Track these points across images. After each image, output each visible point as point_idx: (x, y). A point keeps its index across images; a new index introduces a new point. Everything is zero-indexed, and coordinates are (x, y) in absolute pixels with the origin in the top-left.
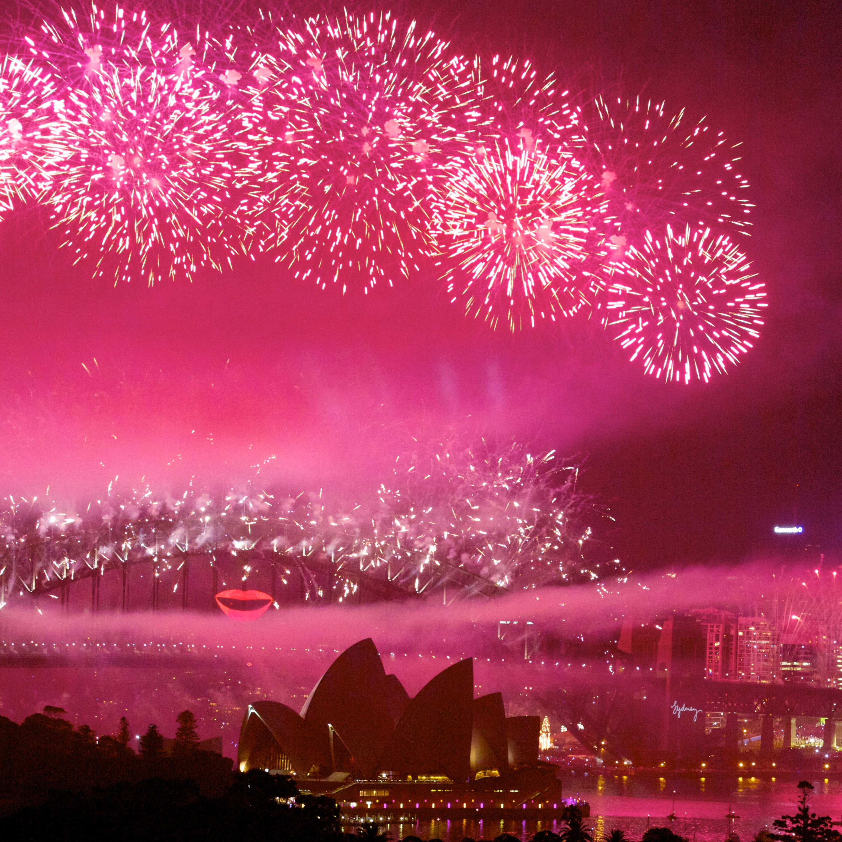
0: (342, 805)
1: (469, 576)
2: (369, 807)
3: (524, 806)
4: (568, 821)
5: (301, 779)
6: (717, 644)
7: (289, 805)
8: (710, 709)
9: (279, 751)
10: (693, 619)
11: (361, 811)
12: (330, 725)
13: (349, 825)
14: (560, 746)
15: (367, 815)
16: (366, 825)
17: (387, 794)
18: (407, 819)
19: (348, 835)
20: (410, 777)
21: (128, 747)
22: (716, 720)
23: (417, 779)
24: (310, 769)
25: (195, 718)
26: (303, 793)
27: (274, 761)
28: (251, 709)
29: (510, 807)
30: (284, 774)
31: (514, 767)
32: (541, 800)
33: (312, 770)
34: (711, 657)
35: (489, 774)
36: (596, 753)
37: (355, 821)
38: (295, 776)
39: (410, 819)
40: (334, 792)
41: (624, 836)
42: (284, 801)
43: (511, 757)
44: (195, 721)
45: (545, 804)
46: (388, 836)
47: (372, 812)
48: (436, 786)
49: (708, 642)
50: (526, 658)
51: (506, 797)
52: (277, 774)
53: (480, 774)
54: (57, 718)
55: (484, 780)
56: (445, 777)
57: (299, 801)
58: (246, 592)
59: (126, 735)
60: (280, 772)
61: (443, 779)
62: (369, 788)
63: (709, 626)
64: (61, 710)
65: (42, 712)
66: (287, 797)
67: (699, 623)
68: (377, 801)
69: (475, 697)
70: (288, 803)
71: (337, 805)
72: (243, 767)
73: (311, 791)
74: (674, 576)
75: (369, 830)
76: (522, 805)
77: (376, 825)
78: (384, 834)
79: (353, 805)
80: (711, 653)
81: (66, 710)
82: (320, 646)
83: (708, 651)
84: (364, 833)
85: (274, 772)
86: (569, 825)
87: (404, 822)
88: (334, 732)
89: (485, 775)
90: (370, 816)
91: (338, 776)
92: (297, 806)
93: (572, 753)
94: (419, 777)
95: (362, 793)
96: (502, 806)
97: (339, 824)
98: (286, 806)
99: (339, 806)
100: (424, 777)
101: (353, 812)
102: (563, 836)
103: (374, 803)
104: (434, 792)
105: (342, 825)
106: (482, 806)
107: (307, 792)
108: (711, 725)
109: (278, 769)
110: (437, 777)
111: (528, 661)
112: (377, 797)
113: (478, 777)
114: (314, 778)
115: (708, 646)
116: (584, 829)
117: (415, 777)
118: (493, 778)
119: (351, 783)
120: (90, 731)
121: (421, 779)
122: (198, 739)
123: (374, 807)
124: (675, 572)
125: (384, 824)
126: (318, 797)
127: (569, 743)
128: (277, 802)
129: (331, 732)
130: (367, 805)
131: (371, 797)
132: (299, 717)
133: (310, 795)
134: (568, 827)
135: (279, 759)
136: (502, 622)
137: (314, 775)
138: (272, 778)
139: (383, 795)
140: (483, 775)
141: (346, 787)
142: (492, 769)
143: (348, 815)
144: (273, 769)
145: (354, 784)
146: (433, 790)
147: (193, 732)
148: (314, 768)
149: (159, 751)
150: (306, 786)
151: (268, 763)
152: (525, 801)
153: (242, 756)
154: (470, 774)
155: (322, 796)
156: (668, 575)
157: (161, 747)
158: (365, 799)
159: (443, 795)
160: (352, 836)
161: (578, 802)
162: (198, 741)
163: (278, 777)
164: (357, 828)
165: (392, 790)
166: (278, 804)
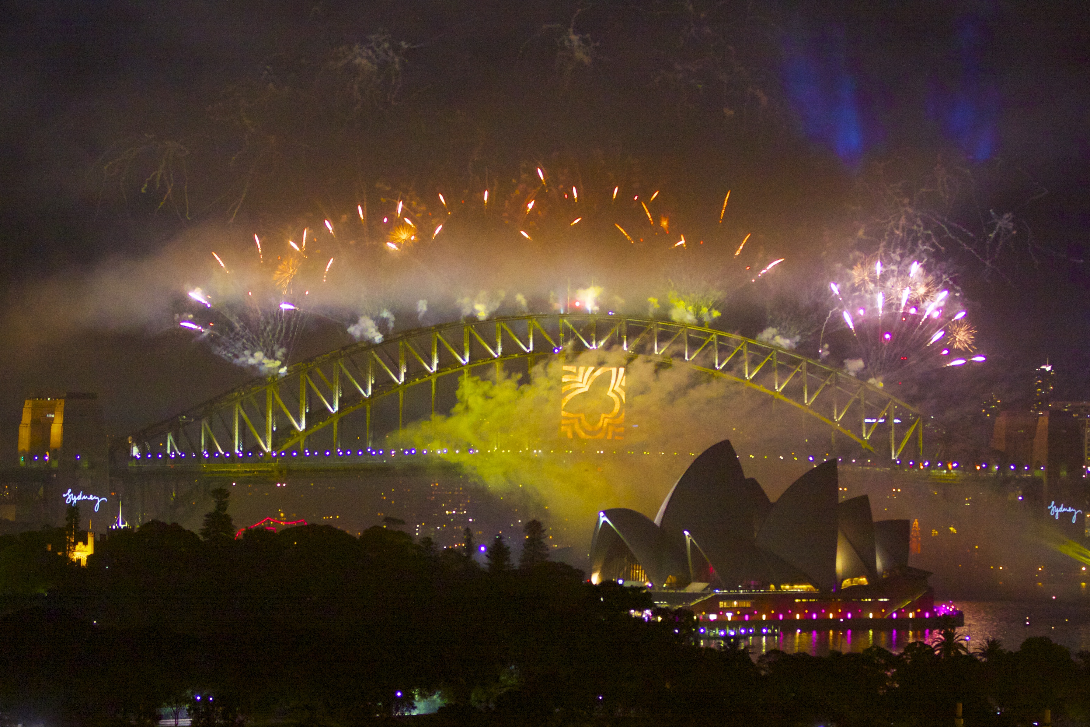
0: (701, 617)
1: (831, 372)
2: (729, 619)
3: (895, 615)
4: (941, 630)
5: (657, 590)
7: (644, 619)
9: (633, 560)
10: (1069, 414)
11: (721, 624)
12: (687, 533)
13: (708, 638)
15: (728, 628)
16: (726, 638)
17: (748, 605)
18: (770, 630)
19: (708, 650)
20: (772, 586)
21: (473, 559)
23: (780, 588)
24: (666, 580)
25: (543, 528)
26: (659, 606)
27: (628, 572)
28: (603, 516)
29: (879, 616)
30: (639, 586)
31: (883, 574)
32: (911, 608)
33: (668, 580)
34: (1089, 455)
35: (856, 582)
37: (715, 634)
38: (650, 587)
39: (773, 631)
40: (692, 604)
41: (1000, 645)
42: (639, 614)
43: (879, 564)
44: (543, 531)
45: (916, 613)
47: (732, 625)
48: (800, 595)
49: (1086, 438)
50: (893, 458)
51: (875, 607)
52: (632, 586)
53: (847, 583)
54: (397, 530)
55: (851, 589)
56: (810, 586)
57: (655, 614)
59: (471, 548)
60: (634, 584)
61: (808, 588)
62: (729, 598)
63: (1087, 422)
64: (400, 521)
65: (382, 524)
66: (641, 610)
67: (1077, 417)
68: (738, 613)
69: (840, 501)
70: (644, 616)
71: (695, 618)
72: (595, 579)
73: (668, 603)
74: (1048, 368)
75: (730, 644)
76: (892, 614)
77: (737, 638)
78: (746, 648)
79: (713, 617)
80: (1089, 450)
81: (406, 521)
82: (674, 449)
83: (1086, 447)
84: (725, 647)
85: (628, 584)
86: (942, 635)
87: (767, 634)
88: (691, 540)
89: (852, 583)
90: (731, 629)
91: (697, 587)
92: (653, 619)
94: (782, 587)
95: (722, 604)
96: (871, 616)
97: (698, 637)
98: (641, 619)
99: (697, 618)
100: (787, 587)
101: (713, 625)
102: (936, 646)
103: (735, 615)
104: (798, 602)
105: (701, 639)
106: (849, 615)
107: (664, 604)
109: (633, 580)
110: (801, 587)
111: (895, 461)
112: (737, 609)
113: (845, 586)
114: (672, 588)
115: (1086, 442)
116: (959, 639)
117: (778, 587)
118: (860, 586)
119: (710, 594)
120: (432, 543)
121: (784, 589)
122: (548, 550)
123: (736, 618)
124: (1049, 365)
125: (746, 637)
126: (676, 611)
128: (631, 616)
129: (688, 540)
130: (727, 617)
131: (731, 608)
132: (654, 525)
133: (667, 608)
134: (942, 637)
135: (633, 569)
136: (867, 421)
137: (670, 586)
138: (626, 589)
139: (744, 606)
140: (849, 582)
141: (705, 598)
142: (859, 576)
143: (708, 628)
144: (627, 580)
145: (713, 595)
146: (797, 601)
147: (542, 543)
148: (671, 579)
149: (506, 563)
150: (662, 597)
151: (621, 574)
152: (895, 610)
153: (594, 567)
154: (836, 582)
155: (679, 608)
156: (1043, 367)
157: (507, 559)
158: (725, 610)
159: (808, 605)
160: (712, 650)
161: (951, 610)
162: (547, 552)
163: (633, 588)
164: (717, 641)
165: (754, 601)
166: (633, 617)
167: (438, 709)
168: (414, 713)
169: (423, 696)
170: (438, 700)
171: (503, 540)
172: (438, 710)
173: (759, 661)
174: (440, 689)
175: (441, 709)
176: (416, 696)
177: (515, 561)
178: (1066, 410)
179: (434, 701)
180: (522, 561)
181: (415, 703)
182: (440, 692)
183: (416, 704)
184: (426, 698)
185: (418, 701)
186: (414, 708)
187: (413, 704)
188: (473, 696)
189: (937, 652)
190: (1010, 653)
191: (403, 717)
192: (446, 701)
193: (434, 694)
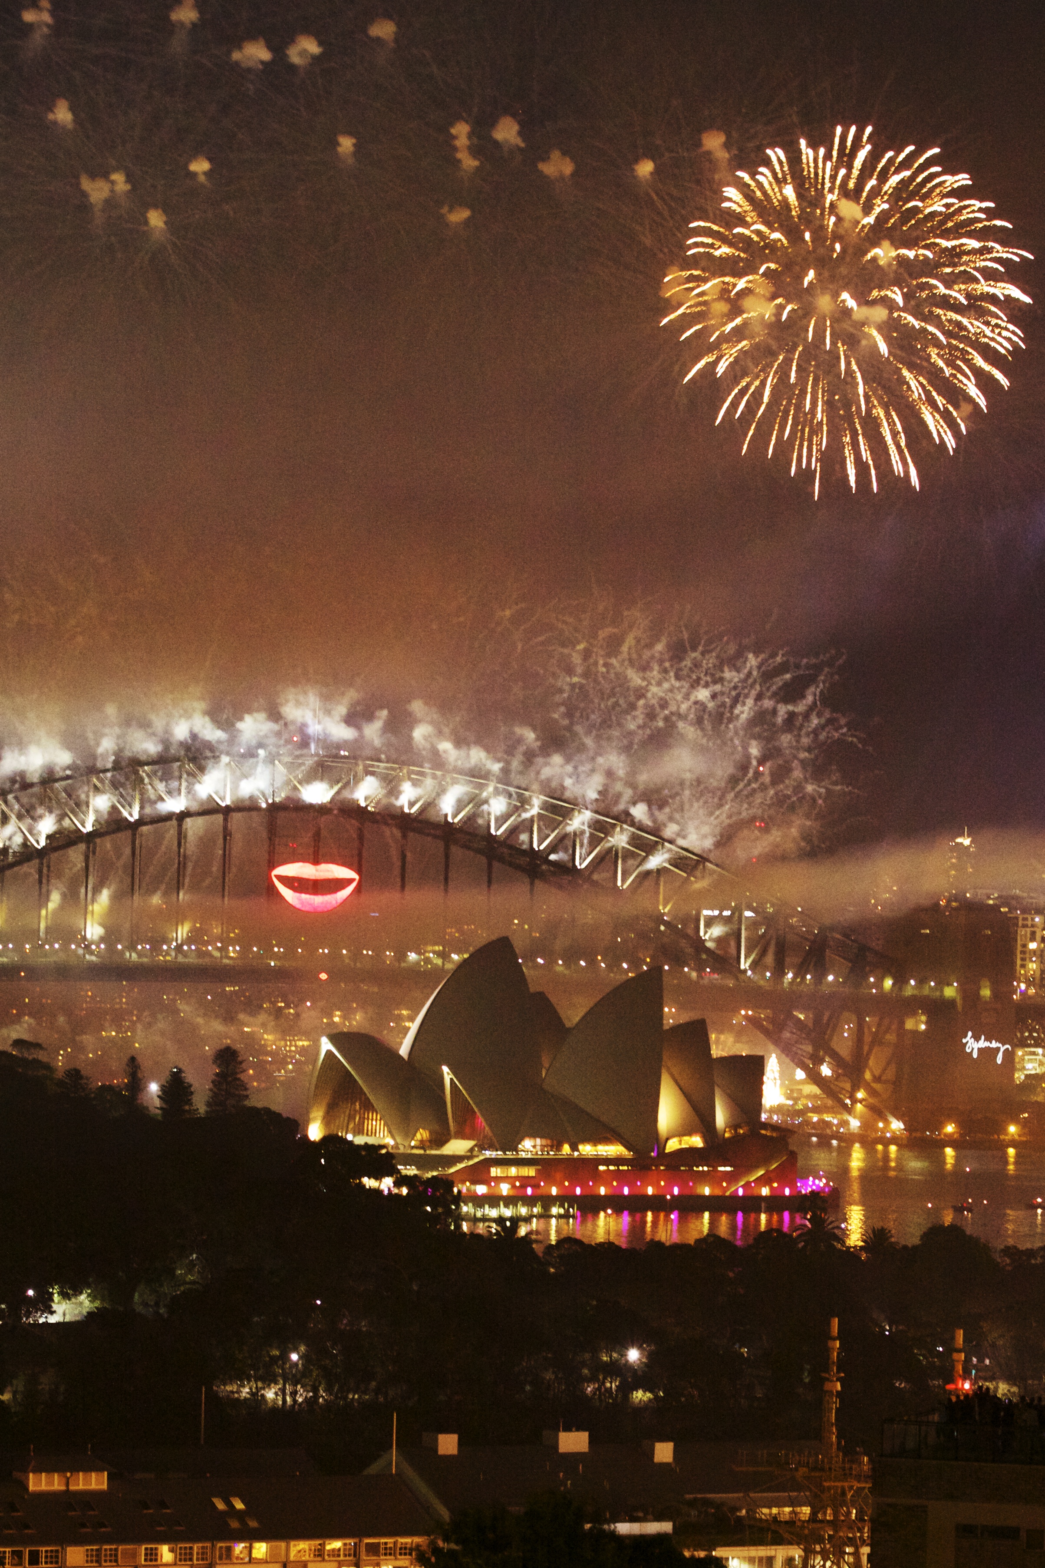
0: (464, 1190)
1: (657, 842)
2: (505, 1193)
3: (741, 1192)
4: (806, 1214)
5: (402, 1150)
6: (1033, 946)
7: (382, 1191)
8: (1023, 1044)
9: (368, 1106)
10: (995, 908)
11: (493, 1200)
12: (445, 1069)
13: (475, 1220)
14: (796, 1100)
15: (502, 1206)
16: (500, 1220)
17: (532, 1174)
18: (562, 1211)
19: (474, 1236)
20: (567, 1147)
21: (139, 1101)
22: (1030, 1060)
23: (578, 1150)
24: (415, 1135)
25: (240, 1059)
26: (404, 1172)
27: (361, 1124)
28: (326, 1043)
29: (718, 1192)
30: (376, 1144)
31: (725, 1131)
32: (764, 1180)
33: (418, 1136)
34: (1023, 966)
35: (687, 1144)
36: (849, 1110)
37: (484, 1215)
38: (393, 1146)
39: (567, 1211)
40: (452, 1171)
42: (376, 1185)
43: (721, 1118)
44: (241, 1063)
45: (772, 1188)
46: (534, 1237)
47: (509, 1201)
48: (607, 1161)
49: (1019, 942)
50: (742, 967)
51: (714, 1179)
52: (366, 1143)
53: (673, 1145)
54: (30, 1058)
55: (680, 1152)
56: (621, 1148)
57: (397, 1184)
58: (318, 867)
59: (136, 1085)
60: (371, 1140)
61: (618, 1151)
62: (504, 1164)
63: (1020, 919)
64: (38, 1046)
65: (10, 1050)
66: (378, 1177)
67: (1006, 913)
68: (518, 1184)
69: (666, 1027)
70: (382, 1187)
71: (455, 1190)
72: (315, 1132)
73: (418, 1169)
74: (968, 842)
75: (504, 1227)
76: (737, 1190)
77: (516, 1221)
78: (527, 1235)
79: (481, 1190)
80: (1023, 959)
81: (44, 1046)
82: (430, 948)
83: (1019, 956)
84: (498, 1232)
85: (359, 1140)
86: (808, 1220)
87: (560, 1216)
88: (451, 1079)
89: (681, 1144)
90: (506, 1206)
91: (457, 1146)
92: (396, 1192)
93: (816, 1110)
94: (581, 1147)
95: (495, 1172)
96: (707, 1192)
97: (459, 1218)
98: (378, 1192)
99: (459, 1191)
100: (589, 1148)
101: (479, 1201)
102: (799, 1236)
103: (512, 1187)
104: (604, 1171)
105: (463, 1220)
106: (676, 1191)
107: (411, 1171)
108: (1024, 1068)
109: (367, 1135)
110: (608, 1148)
111: (746, 972)
112: (516, 1179)
113: (671, 1149)
114: (424, 1148)
115: (1019, 948)
116: (830, 1227)
117: (574, 1148)
118: (692, 1150)
119: (477, 1156)
120: (81, 1077)
121: (584, 1151)
122: (246, 1089)
123: (514, 1192)
124: (968, 837)
125: (527, 1220)
126: (428, 1179)
127: (808, 1097)
128: (365, 1186)
129: (448, 1079)
130: (501, 1190)
131: (507, 1177)
132: (400, 1057)
133: (416, 1176)
134: (808, 1223)
135: (368, 1119)
136: (706, 912)
137: (422, 1145)
138: (359, 1147)
139: (526, 1175)
140: (677, 1143)
141: (471, 1163)
142: (690, 1134)
143: (473, 1205)
144: (359, 1133)
145: (481, 1158)
146: (602, 1168)
147: (239, 1079)
148: (422, 1134)
149: (187, 1108)
150: (409, 1159)
151: (351, 1126)
152: (742, 1183)
153: (312, 1116)
154: (658, 1142)
155: (433, 1177)
156: (959, 840)
157: (189, 1102)
158: (498, 1180)
159: (618, 1174)
160: (479, 1236)
161: (822, 1185)
162: (245, 1093)
163: (367, 1146)
164: (487, 1224)
165: (540, 1167)
166: (367, 1187)
167: (85, 1314)
168: (53, 1319)
169: (65, 1296)
170: (87, 1303)
171: (183, 1075)
172: (86, 1317)
173: (545, 1253)
174: (89, 1287)
175: (90, 1314)
176: (56, 1295)
177: (200, 1104)
178: (991, 902)
179: (81, 1303)
180: (208, 1104)
181: (53, 1305)
182: (89, 1291)
183: (55, 1307)
184: (69, 1300)
185: (59, 1303)
186: (52, 1313)
187: (51, 1307)
188: (136, 1296)
189: (801, 1245)
190: (905, 1247)
191: (36, 1325)
192: (97, 1304)
193: (81, 1293)
